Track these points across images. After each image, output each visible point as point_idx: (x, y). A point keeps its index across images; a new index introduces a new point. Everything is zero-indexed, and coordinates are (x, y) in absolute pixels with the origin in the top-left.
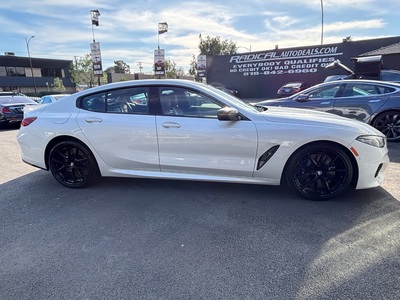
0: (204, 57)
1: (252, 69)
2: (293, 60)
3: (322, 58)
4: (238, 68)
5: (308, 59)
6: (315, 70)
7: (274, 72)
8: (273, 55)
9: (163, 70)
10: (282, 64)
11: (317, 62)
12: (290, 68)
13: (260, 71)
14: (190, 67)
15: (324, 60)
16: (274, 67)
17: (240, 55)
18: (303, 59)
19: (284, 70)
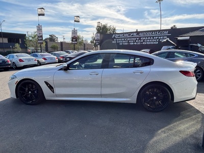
0: (99, 35)
1: (124, 42)
2: (146, 37)
3: (160, 36)
4: (117, 41)
5: (153, 37)
6: (157, 43)
7: (136, 43)
8: (135, 34)
9: (76, 41)
10: (140, 39)
11: (158, 39)
12: (144, 41)
13: (128, 42)
14: (91, 39)
15: (161, 37)
16: (135, 40)
17: (118, 34)
18: (151, 37)
19: (141, 42)
